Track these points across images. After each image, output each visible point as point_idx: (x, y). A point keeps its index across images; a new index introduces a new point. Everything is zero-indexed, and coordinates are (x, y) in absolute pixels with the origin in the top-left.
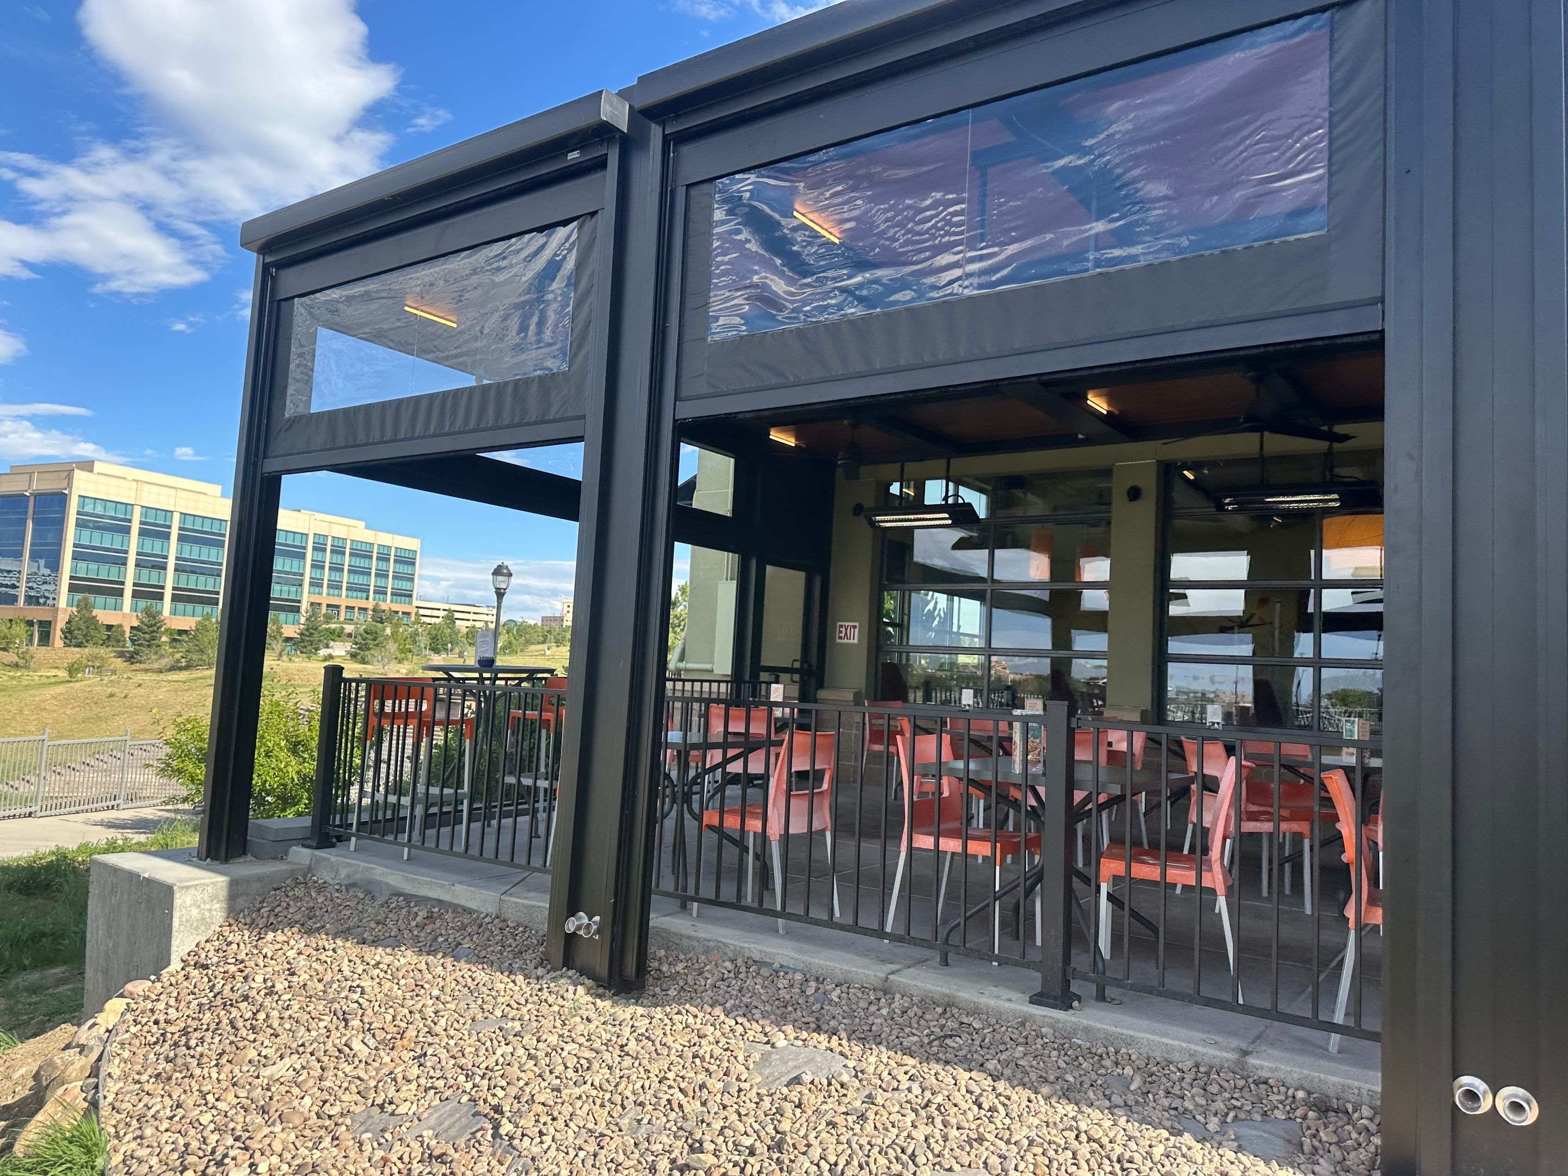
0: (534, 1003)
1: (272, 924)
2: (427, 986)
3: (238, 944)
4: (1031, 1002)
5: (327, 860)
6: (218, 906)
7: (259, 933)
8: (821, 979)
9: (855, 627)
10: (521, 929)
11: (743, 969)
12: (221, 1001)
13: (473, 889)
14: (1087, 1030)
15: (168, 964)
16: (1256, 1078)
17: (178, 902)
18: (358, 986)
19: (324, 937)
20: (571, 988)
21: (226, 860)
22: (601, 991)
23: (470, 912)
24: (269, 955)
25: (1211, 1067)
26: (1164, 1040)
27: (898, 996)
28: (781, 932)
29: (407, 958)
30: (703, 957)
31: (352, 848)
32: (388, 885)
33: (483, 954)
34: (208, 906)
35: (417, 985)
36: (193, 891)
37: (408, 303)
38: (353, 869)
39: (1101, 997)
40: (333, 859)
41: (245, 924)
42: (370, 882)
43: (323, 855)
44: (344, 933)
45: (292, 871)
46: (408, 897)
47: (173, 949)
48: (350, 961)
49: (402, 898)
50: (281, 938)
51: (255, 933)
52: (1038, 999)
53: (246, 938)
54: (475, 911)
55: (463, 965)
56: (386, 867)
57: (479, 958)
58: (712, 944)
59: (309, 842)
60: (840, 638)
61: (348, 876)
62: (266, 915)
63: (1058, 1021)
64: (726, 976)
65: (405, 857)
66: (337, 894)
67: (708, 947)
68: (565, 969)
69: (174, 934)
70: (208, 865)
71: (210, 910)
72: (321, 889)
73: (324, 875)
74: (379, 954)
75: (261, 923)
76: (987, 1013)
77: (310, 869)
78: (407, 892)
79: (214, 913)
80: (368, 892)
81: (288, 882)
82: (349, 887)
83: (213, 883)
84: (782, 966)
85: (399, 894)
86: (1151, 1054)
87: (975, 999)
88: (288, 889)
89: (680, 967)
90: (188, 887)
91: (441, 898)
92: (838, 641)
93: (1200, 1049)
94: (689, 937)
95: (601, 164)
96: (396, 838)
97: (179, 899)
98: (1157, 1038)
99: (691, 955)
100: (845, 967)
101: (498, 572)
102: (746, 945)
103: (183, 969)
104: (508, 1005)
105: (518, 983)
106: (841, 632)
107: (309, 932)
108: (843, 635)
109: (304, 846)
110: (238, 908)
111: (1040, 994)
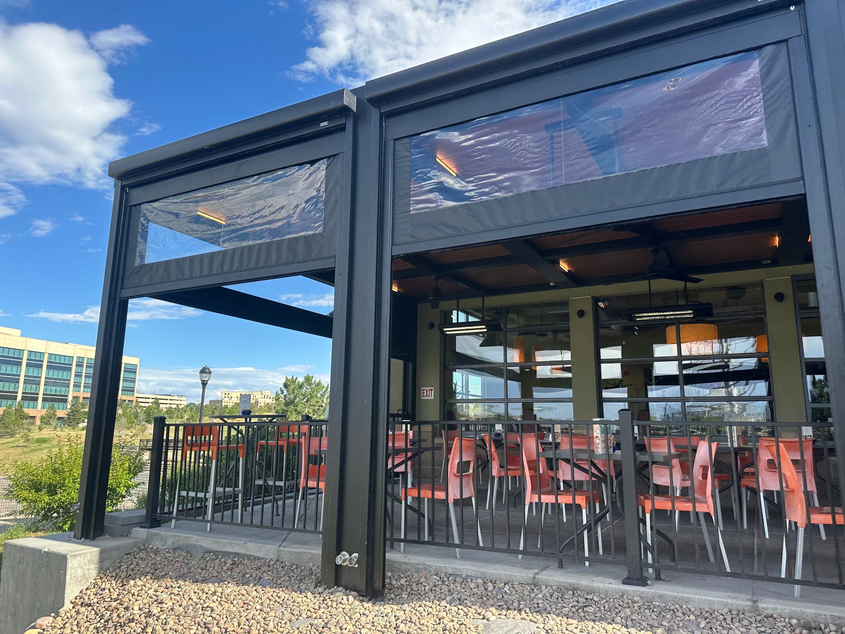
0: (324, 608)
1: (130, 575)
2: (251, 603)
3: (109, 590)
4: (623, 583)
5: (159, 534)
6: (93, 566)
7: (122, 582)
8: (493, 581)
9: (432, 390)
10: (295, 567)
11: (445, 579)
12: (113, 624)
13: (260, 545)
14: (661, 596)
15: (63, 606)
16: (765, 614)
17: (69, 565)
18: (208, 607)
19: (169, 580)
20: (345, 598)
21: (94, 538)
22: (362, 598)
23: (259, 559)
24: (136, 593)
25: (739, 611)
26: (708, 598)
27: (543, 587)
28: (458, 556)
29: (231, 588)
30: (416, 575)
31: (173, 527)
32: (201, 547)
33: (279, 582)
34: (87, 567)
35: (244, 604)
36: (78, 558)
37: (199, 210)
38: (177, 538)
39: (658, 578)
40: (163, 533)
41: (112, 577)
42: (188, 546)
43: (155, 531)
44: (183, 577)
45: (136, 543)
46: (216, 553)
47: (66, 595)
48: (195, 593)
49: (212, 554)
50: (140, 583)
51: (119, 582)
52: (627, 581)
53: (114, 585)
54: (262, 558)
55: (268, 589)
56: (199, 536)
57: (276, 584)
58: (420, 567)
59: (144, 525)
60: (424, 396)
61: (173, 543)
62: (125, 570)
63: (643, 592)
64: (437, 584)
65: (208, 530)
66: (168, 555)
67: (418, 568)
68: (336, 587)
69: (67, 585)
70: (83, 542)
71: (89, 569)
72: (157, 552)
73: (157, 544)
74: (211, 587)
75: (123, 575)
76: (599, 592)
77: (147, 540)
78: (214, 550)
79: (91, 571)
80: (188, 552)
81: (134, 549)
82: (175, 549)
83: (90, 552)
84: (467, 576)
85: (209, 552)
86: (702, 607)
87: (590, 584)
88: (135, 553)
89: (403, 581)
90: (76, 556)
91: (238, 552)
92: (423, 398)
93: (729, 601)
94: (405, 564)
95: (342, 129)
96: (204, 518)
97: (71, 564)
98: (704, 597)
99: (408, 574)
100: (508, 573)
101: (203, 371)
102: (443, 565)
103: (73, 608)
104: (308, 610)
105: (309, 598)
106: (424, 393)
107: (158, 578)
108: (425, 395)
109: (141, 527)
110: (105, 568)
111: (628, 578)
